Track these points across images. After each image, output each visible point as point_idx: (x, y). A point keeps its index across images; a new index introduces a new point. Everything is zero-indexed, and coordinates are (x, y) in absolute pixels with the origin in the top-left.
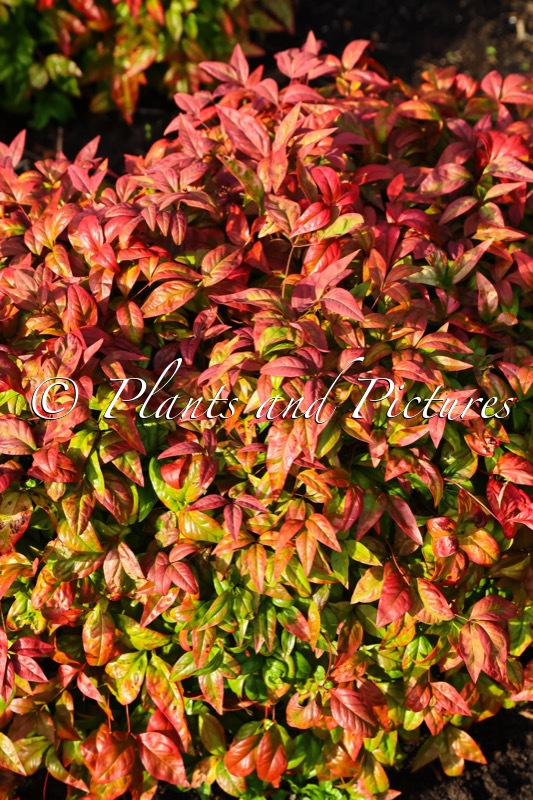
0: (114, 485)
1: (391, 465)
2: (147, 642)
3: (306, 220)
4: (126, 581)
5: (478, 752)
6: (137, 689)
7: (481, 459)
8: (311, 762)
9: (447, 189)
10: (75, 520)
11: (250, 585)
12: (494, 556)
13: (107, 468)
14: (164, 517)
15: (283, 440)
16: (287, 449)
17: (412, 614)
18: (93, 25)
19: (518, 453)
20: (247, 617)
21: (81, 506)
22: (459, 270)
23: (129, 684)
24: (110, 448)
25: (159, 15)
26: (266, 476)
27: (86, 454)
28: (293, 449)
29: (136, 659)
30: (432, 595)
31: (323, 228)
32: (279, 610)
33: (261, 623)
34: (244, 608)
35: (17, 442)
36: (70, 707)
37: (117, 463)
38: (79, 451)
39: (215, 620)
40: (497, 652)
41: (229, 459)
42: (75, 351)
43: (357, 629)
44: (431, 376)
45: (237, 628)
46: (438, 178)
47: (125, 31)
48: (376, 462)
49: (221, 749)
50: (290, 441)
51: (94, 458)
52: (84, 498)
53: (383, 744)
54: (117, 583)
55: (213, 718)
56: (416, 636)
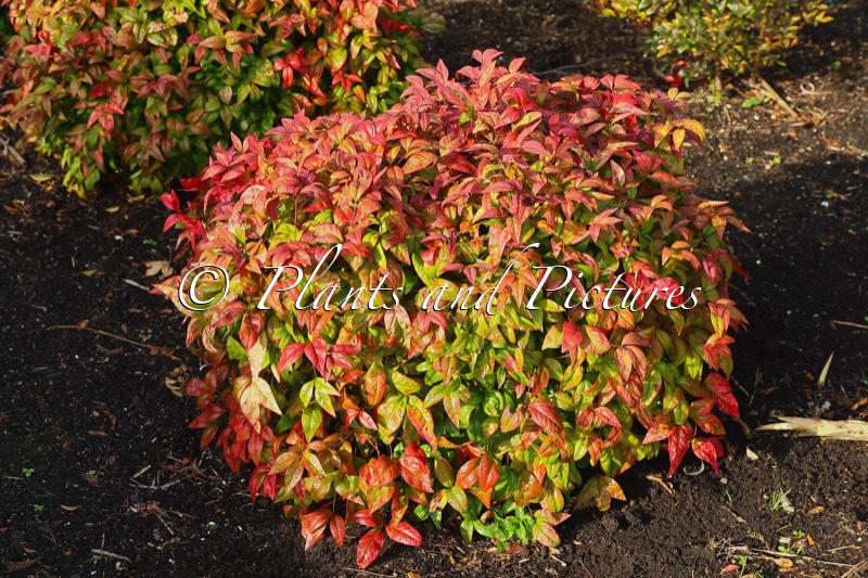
0: (391, 266)
1: (566, 254)
2: (406, 388)
3: (504, 118)
4: (399, 330)
5: (621, 492)
6: (400, 419)
7: (621, 260)
8: (510, 486)
9: (586, 121)
10: (368, 284)
11: (477, 331)
12: (632, 323)
13: (388, 253)
14: (421, 291)
15: (499, 233)
16: (502, 238)
17: (583, 348)
18: (316, 101)
19: (645, 261)
20: (477, 351)
21: (371, 276)
22: (599, 162)
23: (395, 418)
24: (390, 241)
25: (363, 97)
26: (488, 259)
27: (374, 244)
28: (506, 237)
29: (399, 401)
30: (596, 333)
31: (515, 123)
32: (497, 350)
33: (486, 357)
34: (475, 346)
35: (331, 236)
36: (350, 450)
37: (393, 250)
38: (369, 243)
39: (457, 350)
40: (640, 363)
41: (464, 249)
42: (368, 177)
43: (545, 373)
44: (590, 201)
45: (470, 359)
46: (580, 116)
47: (339, 105)
48: (556, 254)
49: (450, 482)
50: (504, 233)
51: (379, 247)
52: (373, 272)
53: (559, 474)
54: (393, 330)
55: (444, 460)
56: (583, 379)
